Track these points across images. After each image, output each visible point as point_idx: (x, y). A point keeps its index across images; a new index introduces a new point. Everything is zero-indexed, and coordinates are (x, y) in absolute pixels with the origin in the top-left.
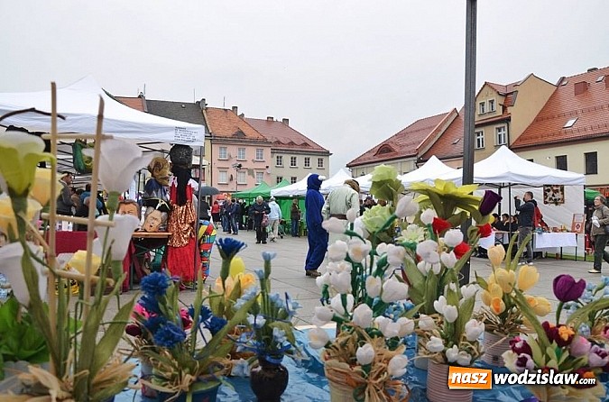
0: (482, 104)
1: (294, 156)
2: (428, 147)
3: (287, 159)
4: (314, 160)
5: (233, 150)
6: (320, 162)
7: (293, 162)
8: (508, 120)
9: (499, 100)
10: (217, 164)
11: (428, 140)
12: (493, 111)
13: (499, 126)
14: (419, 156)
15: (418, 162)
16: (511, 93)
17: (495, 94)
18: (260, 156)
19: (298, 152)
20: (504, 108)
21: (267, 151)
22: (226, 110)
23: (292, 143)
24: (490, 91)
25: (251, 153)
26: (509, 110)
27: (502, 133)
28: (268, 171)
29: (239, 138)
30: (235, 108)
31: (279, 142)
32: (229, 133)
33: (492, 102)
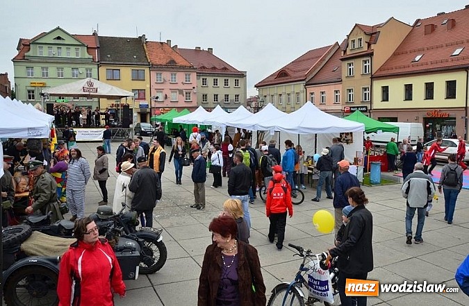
0: (354, 41)
1: (216, 78)
2: (314, 73)
3: (210, 80)
4: (231, 81)
5: (166, 75)
6: (237, 82)
7: (215, 82)
8: (371, 55)
9: (365, 39)
10: (155, 86)
11: (315, 68)
12: (361, 47)
13: (365, 59)
14: (307, 80)
15: (306, 85)
16: (375, 33)
17: (362, 33)
18: (188, 79)
19: (219, 75)
20: (369, 45)
21: (193, 76)
22: (162, 43)
23: (214, 68)
24: (359, 31)
25: (180, 77)
26: (373, 46)
27: (367, 64)
28: (195, 91)
29: (171, 66)
30: (169, 41)
31: (204, 67)
32: (164, 62)
33: (360, 40)
